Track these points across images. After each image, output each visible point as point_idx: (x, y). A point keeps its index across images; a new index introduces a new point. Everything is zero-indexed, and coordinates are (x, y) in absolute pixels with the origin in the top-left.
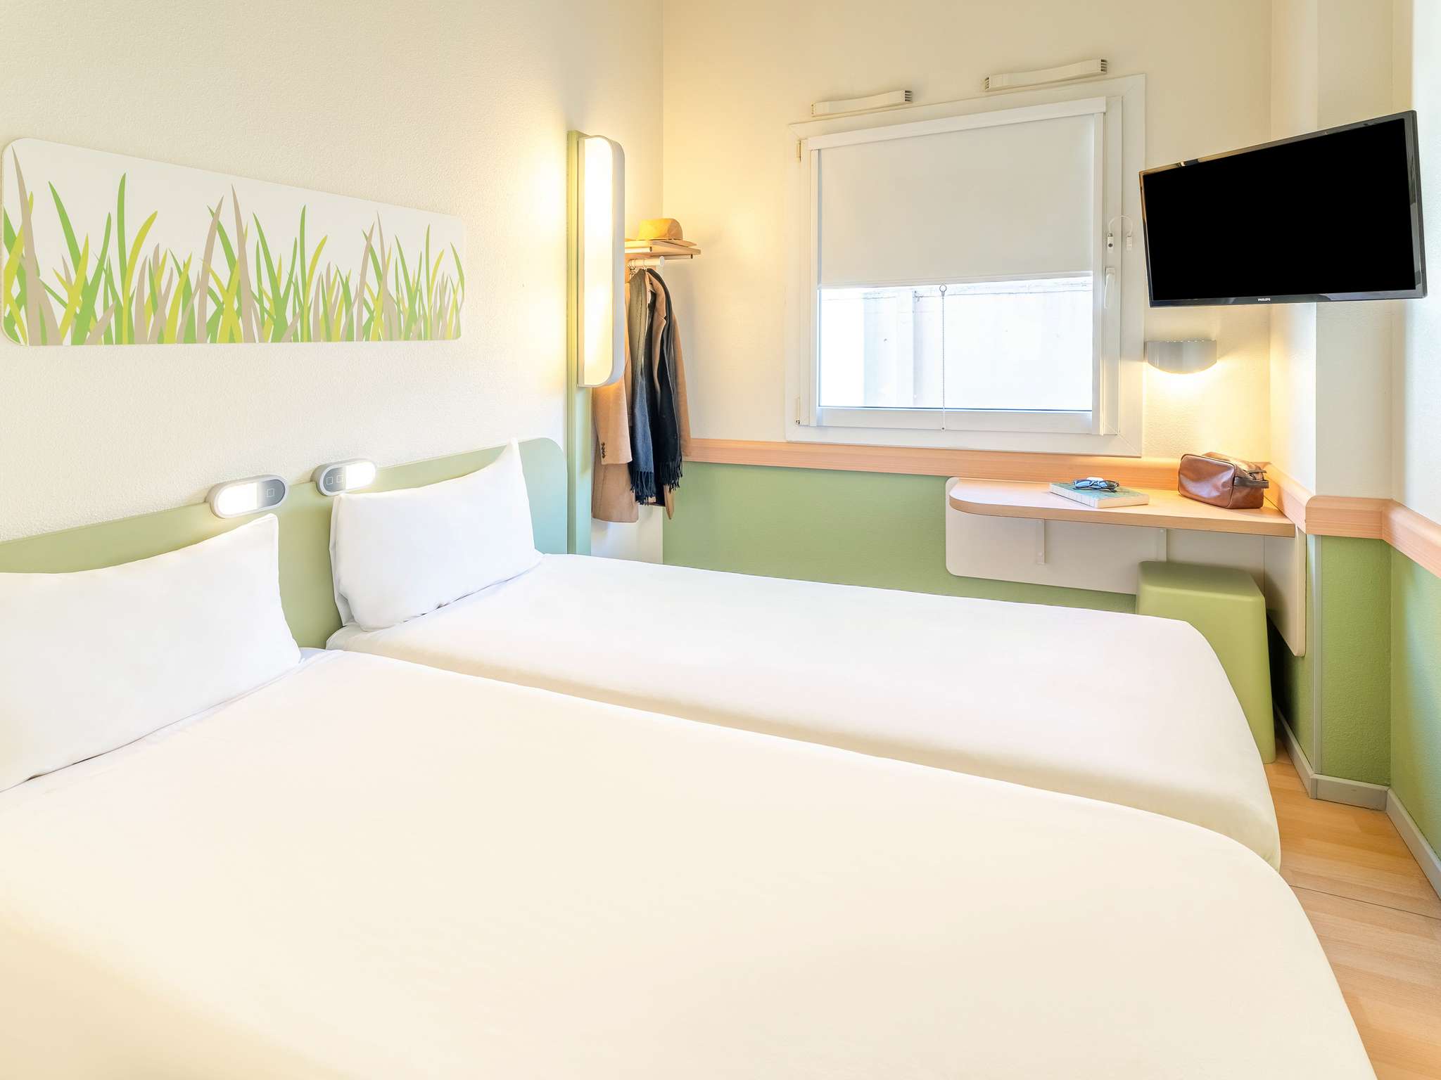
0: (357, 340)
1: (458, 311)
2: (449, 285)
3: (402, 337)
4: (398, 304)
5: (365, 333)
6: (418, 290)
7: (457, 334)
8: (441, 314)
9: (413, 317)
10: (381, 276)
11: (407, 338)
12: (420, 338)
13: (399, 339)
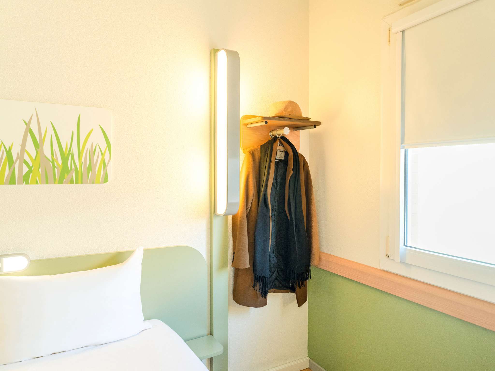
0: (18, 184)
1: (105, 166)
2: (98, 150)
3: (57, 181)
4: (53, 162)
5: (25, 179)
6: (70, 152)
7: (105, 179)
8: (91, 168)
9: (65, 170)
10: (38, 146)
11: (60, 182)
12: (72, 182)
13: (54, 183)
